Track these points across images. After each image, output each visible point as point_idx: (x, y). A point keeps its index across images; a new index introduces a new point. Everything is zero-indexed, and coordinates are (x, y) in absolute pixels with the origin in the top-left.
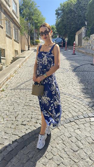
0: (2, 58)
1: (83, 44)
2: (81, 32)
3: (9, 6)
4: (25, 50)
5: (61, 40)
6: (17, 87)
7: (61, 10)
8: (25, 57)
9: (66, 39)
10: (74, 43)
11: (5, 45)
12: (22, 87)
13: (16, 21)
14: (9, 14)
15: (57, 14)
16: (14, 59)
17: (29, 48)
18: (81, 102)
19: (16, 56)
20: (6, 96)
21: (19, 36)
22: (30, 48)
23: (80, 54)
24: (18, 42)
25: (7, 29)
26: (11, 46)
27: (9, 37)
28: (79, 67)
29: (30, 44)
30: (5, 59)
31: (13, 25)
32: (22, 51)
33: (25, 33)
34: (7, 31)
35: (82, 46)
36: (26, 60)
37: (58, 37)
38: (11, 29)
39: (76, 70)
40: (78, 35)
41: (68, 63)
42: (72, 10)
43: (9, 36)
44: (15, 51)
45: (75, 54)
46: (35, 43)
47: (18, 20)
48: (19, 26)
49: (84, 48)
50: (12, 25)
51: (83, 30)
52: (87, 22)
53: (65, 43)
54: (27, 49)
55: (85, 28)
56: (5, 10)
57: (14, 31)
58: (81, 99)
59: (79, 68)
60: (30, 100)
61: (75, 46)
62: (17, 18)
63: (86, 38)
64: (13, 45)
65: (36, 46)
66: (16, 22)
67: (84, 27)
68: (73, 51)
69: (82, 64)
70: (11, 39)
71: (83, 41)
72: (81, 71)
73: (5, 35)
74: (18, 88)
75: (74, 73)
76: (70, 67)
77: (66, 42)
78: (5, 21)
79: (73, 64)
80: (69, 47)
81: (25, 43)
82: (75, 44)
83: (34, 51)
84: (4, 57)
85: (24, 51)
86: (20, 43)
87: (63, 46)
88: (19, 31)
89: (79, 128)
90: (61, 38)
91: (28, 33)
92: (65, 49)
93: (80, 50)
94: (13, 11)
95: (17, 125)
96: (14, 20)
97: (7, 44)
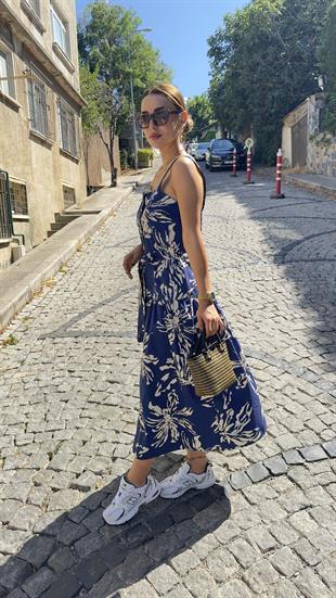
0: (14, 216)
1: (309, 160)
2: (302, 116)
3: (42, 31)
4: (101, 187)
5: (231, 145)
6: (65, 327)
7: (228, 38)
8: (98, 212)
9: (249, 144)
10: (279, 154)
11: (27, 169)
12: (82, 325)
13: (67, 83)
14: (42, 59)
15: (216, 52)
16: (61, 221)
17: (114, 177)
18: (312, 390)
19: (67, 210)
20: (22, 363)
21: (80, 135)
22: (119, 180)
23: (300, 195)
24: (73, 159)
25: (33, 112)
26: (50, 172)
27: (43, 142)
28: (298, 242)
29: (117, 164)
30: (27, 220)
31: (56, 96)
32: (90, 190)
33: (100, 125)
34: (32, 120)
35: (308, 164)
36: (102, 222)
37: (219, 135)
38: (48, 112)
39: (287, 258)
40: (293, 127)
41: (259, 228)
42: (267, 38)
43: (43, 136)
44: (66, 192)
45: (283, 197)
46: (137, 161)
47: (74, 80)
48: (78, 101)
49: (315, 173)
50: (52, 97)
51: (310, 107)
52: (323, 78)
53: (246, 157)
54: (109, 183)
55: (316, 99)
56: (23, 45)
57: (58, 118)
58: (311, 376)
59: (298, 247)
60: (111, 379)
61: (280, 168)
62: (71, 71)
63: (321, 135)
64: (56, 169)
65: (139, 171)
66: (66, 88)
67: (313, 97)
68: (275, 185)
69: (311, 233)
70: (49, 146)
71: (311, 147)
72: (306, 261)
73: (28, 136)
74: (68, 330)
75: (283, 268)
76: (265, 247)
77: (249, 153)
78: (24, 84)
79: (276, 232)
80: (261, 171)
81: (99, 163)
82: (281, 157)
83: (134, 189)
84: (25, 212)
85: (97, 188)
86: (81, 161)
87: (238, 169)
88: (78, 120)
89: (307, 503)
90: (232, 141)
91: (112, 123)
92: (246, 180)
93: (301, 181)
94: (54, 48)
95: (55, 490)
96: (57, 78)
97: (34, 166)
